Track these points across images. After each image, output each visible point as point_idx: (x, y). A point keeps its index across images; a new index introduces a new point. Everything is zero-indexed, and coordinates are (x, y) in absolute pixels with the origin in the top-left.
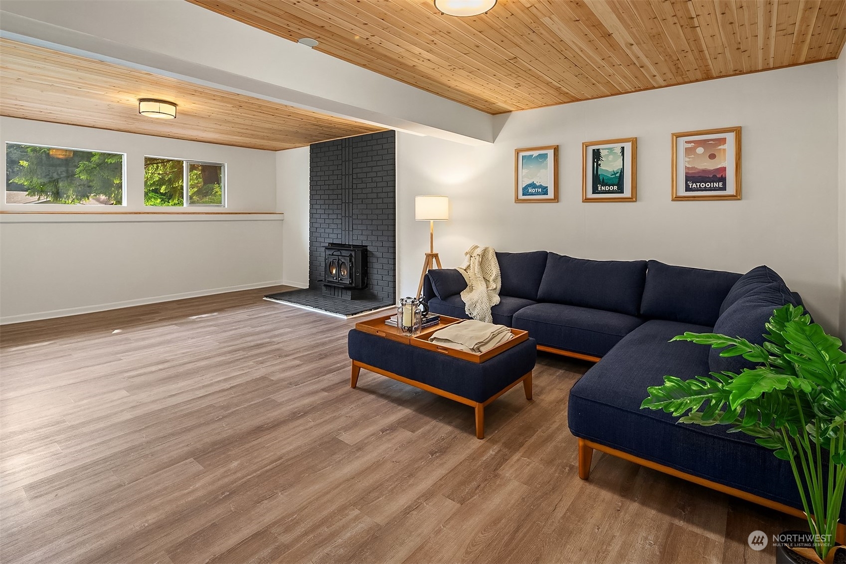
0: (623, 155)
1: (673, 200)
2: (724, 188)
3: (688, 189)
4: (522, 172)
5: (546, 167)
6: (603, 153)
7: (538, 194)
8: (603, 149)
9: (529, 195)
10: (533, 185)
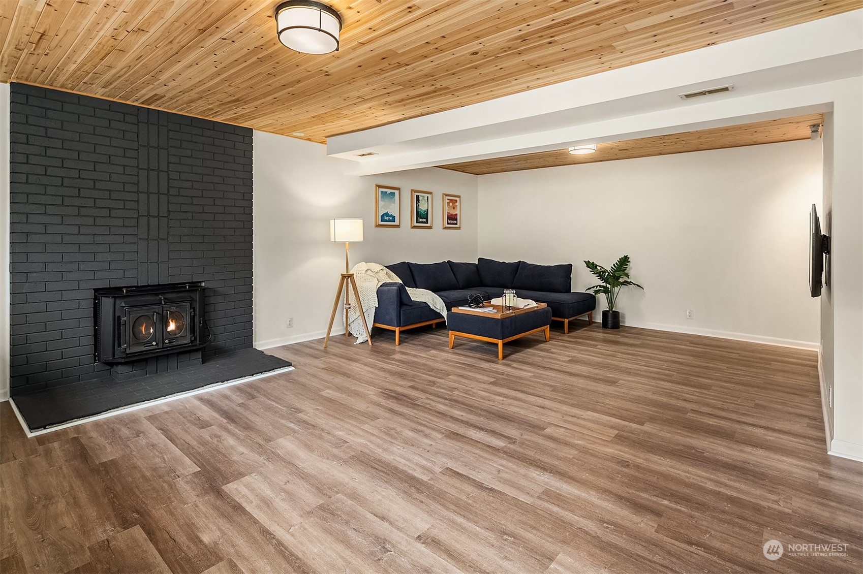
0: (428, 201)
1: (444, 229)
2: (457, 224)
3: (448, 224)
4: (381, 203)
5: (394, 202)
6: (421, 198)
7: (389, 221)
8: (421, 196)
9: (385, 221)
10: (387, 214)
